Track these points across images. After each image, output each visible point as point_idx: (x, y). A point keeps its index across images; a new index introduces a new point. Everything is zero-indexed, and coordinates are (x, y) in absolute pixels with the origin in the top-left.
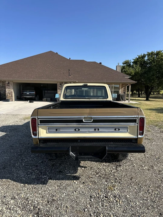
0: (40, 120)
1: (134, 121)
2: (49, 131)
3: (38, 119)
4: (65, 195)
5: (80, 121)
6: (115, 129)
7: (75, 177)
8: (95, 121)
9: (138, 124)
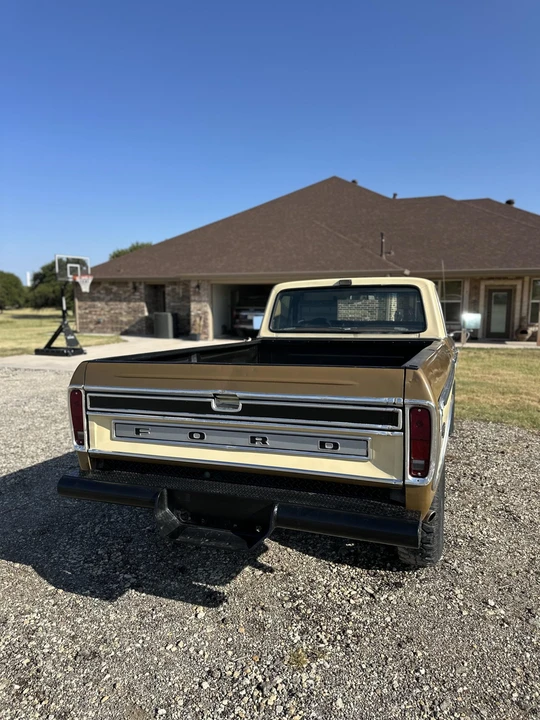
0: (90, 397)
1: (390, 418)
2: (120, 432)
3: (87, 392)
5: (203, 408)
6: (322, 445)
7: (212, 594)
8: (251, 410)
9: (403, 430)
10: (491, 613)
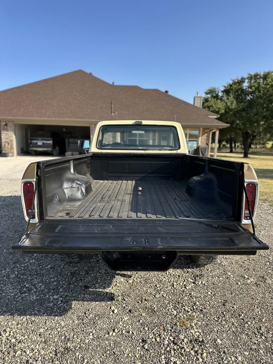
4: (91, 337)
10: (249, 281)
